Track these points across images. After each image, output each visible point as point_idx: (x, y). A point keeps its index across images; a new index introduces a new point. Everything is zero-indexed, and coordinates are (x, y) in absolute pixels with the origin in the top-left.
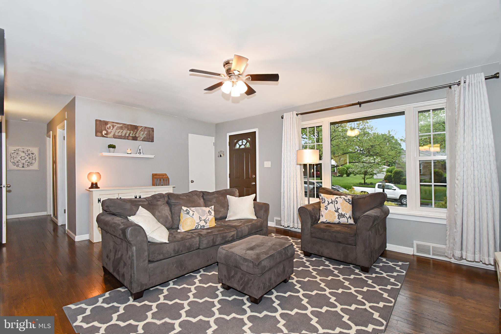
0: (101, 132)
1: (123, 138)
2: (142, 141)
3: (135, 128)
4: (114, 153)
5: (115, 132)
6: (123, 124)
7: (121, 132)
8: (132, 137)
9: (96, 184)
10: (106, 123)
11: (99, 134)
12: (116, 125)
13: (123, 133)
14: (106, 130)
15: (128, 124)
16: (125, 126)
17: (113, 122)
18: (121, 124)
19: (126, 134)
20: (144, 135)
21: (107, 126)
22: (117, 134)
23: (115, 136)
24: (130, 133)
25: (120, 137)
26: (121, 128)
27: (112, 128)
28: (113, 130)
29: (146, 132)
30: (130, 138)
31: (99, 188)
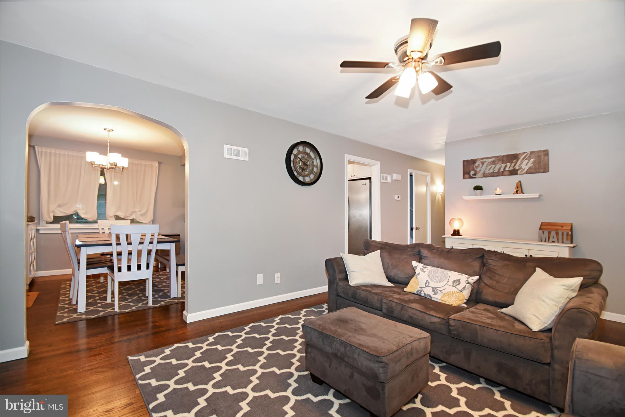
0: (469, 173)
1: (496, 175)
2: (526, 174)
3: (513, 158)
4: (481, 195)
5: (485, 170)
6: (496, 157)
7: (493, 168)
8: (509, 171)
9: (458, 231)
10: (474, 161)
11: (467, 176)
12: (487, 161)
13: (495, 168)
14: (474, 170)
15: (502, 155)
16: (499, 158)
17: (482, 158)
18: (492, 157)
19: (500, 169)
20: (530, 165)
21: (475, 165)
22: (487, 172)
23: (485, 175)
24: (506, 166)
25: (492, 175)
26: (494, 163)
27: (481, 166)
28: (482, 168)
29: (532, 160)
30: (505, 173)
31: (461, 235)
